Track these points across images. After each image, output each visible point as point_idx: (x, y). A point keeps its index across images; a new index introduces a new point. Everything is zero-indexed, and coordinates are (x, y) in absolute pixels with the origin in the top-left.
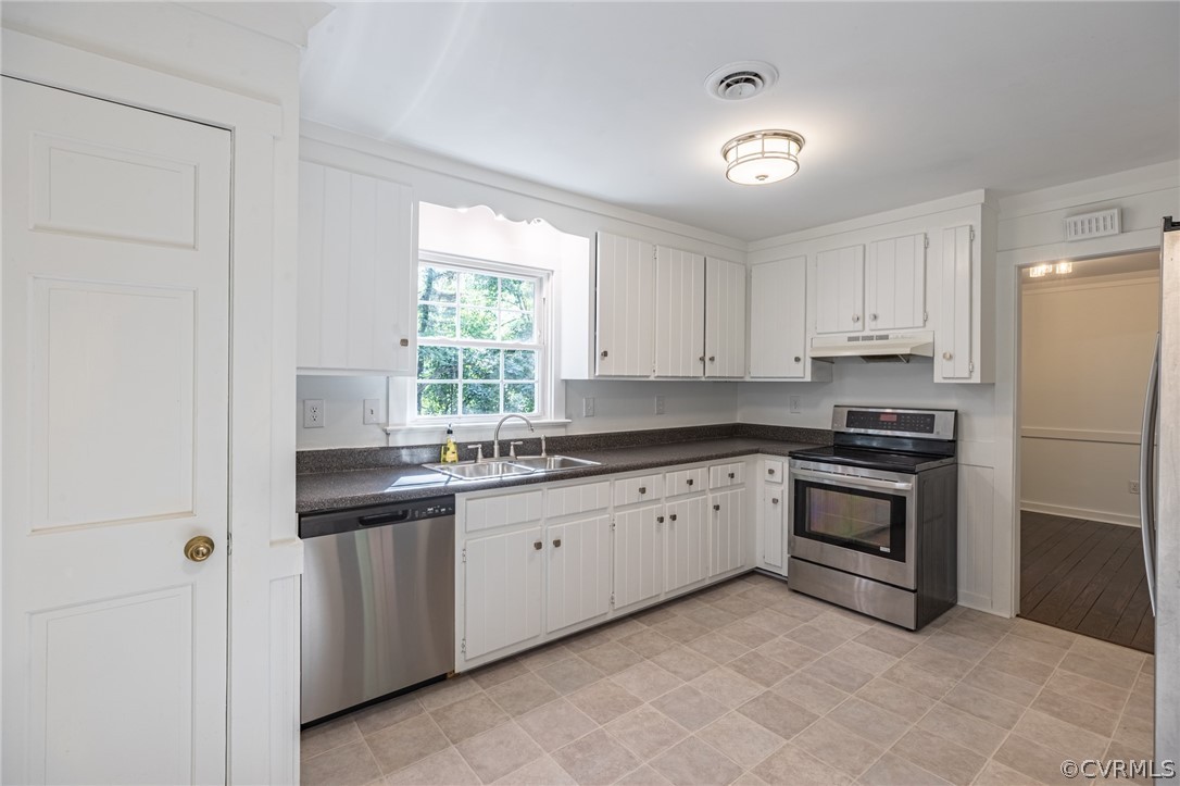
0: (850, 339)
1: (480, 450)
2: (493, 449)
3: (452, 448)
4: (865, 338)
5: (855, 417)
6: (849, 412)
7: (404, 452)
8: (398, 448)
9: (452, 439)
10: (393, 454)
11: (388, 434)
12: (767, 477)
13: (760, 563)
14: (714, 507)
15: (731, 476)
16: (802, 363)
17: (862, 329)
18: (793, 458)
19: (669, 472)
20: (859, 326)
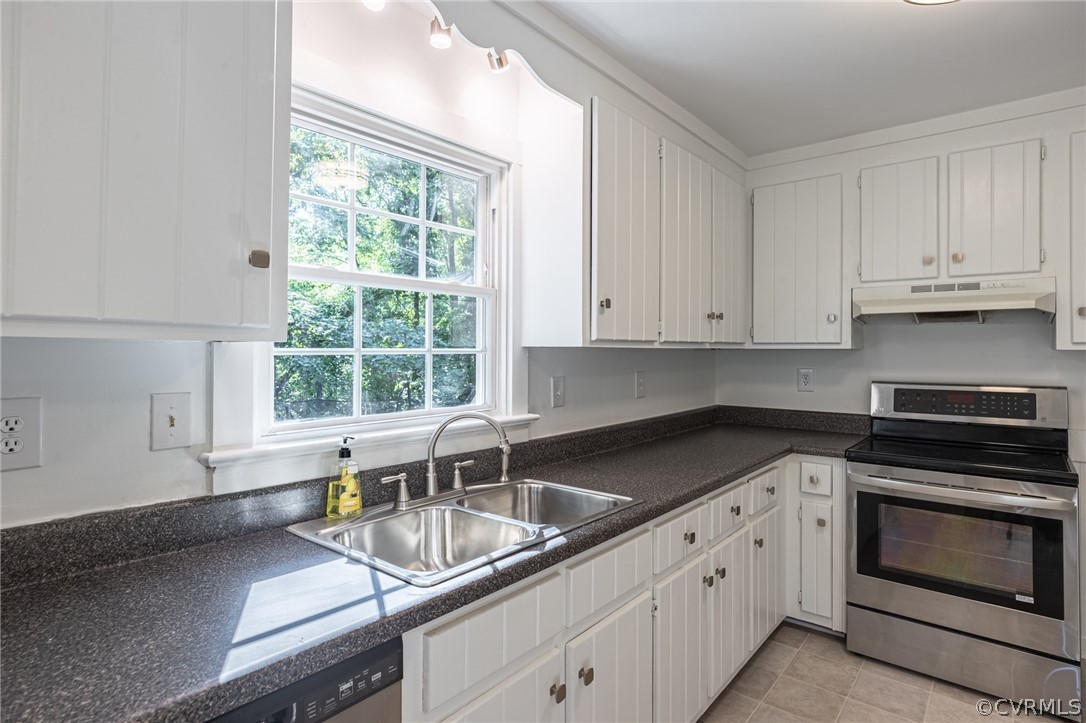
0: (915, 289)
1: (403, 484)
2: (426, 479)
3: (351, 486)
4: (939, 288)
5: (905, 397)
6: (894, 390)
7: (247, 504)
8: (234, 496)
9: (351, 467)
10: (222, 512)
11: (210, 469)
12: (806, 487)
13: (793, 611)
14: (756, 542)
15: (771, 490)
16: (838, 323)
17: (935, 275)
18: (850, 458)
19: (711, 499)
20: (931, 270)
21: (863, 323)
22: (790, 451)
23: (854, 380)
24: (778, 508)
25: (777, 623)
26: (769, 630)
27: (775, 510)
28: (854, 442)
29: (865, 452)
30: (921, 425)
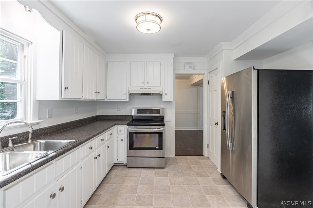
0: (141, 88)
4: (145, 88)
5: (139, 111)
6: (137, 110)
12: (119, 132)
13: (116, 162)
14: (107, 147)
15: (111, 134)
16: (126, 95)
17: (144, 86)
18: (128, 125)
19: (96, 138)
20: (143, 85)
21: (131, 95)
22: (115, 125)
23: (129, 108)
24: (112, 138)
25: (112, 165)
26: (110, 167)
27: (112, 139)
28: (129, 121)
29: (131, 123)
30: (141, 117)
